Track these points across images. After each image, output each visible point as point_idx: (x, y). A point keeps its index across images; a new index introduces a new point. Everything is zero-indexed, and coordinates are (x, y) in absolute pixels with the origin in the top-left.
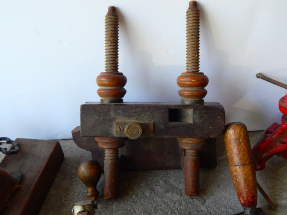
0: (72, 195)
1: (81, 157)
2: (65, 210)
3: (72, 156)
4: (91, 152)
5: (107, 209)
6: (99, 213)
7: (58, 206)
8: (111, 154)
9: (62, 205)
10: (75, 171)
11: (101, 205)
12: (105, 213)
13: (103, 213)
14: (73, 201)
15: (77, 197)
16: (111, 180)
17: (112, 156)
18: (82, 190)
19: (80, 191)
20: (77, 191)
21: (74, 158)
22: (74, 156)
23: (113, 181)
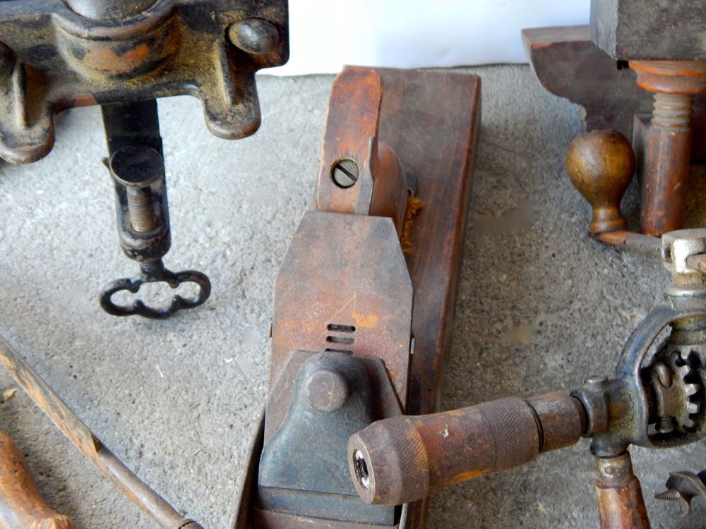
0: (539, 231)
1: (528, 122)
2: (532, 268)
3: (502, 122)
4: (585, 106)
5: (653, 267)
6: (632, 276)
7: (509, 259)
8: (679, 109)
9: (520, 256)
10: (524, 165)
11: (633, 256)
12: (649, 277)
13: (643, 276)
14: (547, 247)
15: (554, 236)
16: (672, 184)
17: (679, 117)
18: (563, 216)
19: (559, 219)
20: (550, 220)
21: (511, 127)
22: (506, 121)
23: (677, 185)
